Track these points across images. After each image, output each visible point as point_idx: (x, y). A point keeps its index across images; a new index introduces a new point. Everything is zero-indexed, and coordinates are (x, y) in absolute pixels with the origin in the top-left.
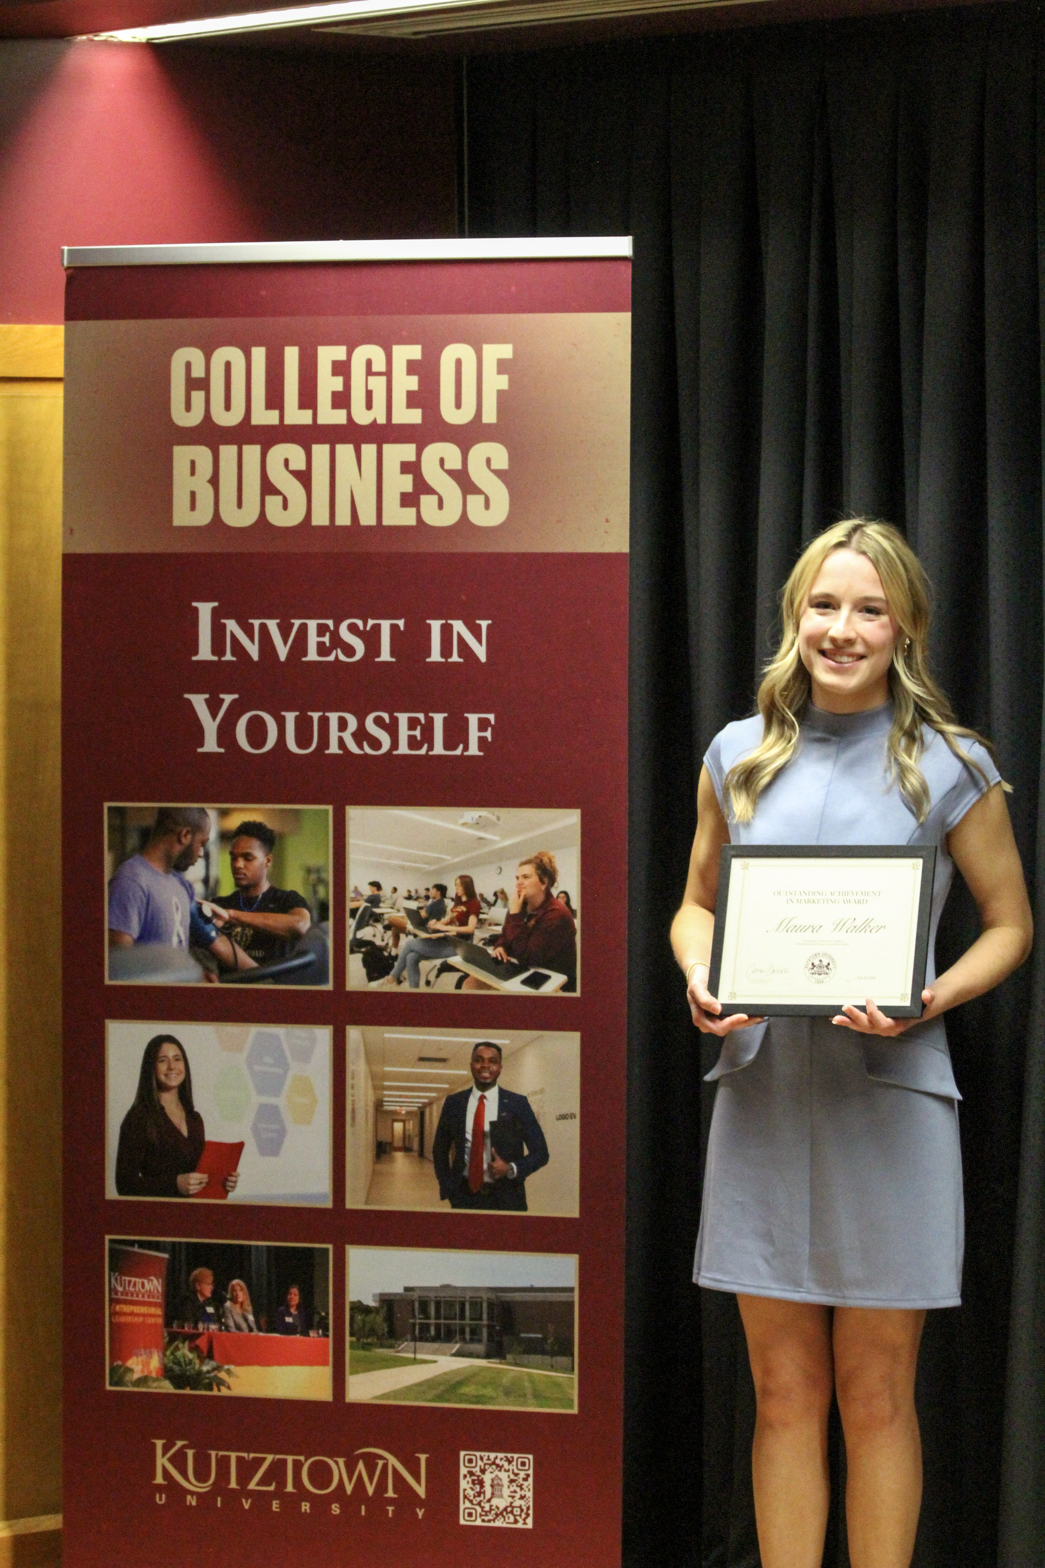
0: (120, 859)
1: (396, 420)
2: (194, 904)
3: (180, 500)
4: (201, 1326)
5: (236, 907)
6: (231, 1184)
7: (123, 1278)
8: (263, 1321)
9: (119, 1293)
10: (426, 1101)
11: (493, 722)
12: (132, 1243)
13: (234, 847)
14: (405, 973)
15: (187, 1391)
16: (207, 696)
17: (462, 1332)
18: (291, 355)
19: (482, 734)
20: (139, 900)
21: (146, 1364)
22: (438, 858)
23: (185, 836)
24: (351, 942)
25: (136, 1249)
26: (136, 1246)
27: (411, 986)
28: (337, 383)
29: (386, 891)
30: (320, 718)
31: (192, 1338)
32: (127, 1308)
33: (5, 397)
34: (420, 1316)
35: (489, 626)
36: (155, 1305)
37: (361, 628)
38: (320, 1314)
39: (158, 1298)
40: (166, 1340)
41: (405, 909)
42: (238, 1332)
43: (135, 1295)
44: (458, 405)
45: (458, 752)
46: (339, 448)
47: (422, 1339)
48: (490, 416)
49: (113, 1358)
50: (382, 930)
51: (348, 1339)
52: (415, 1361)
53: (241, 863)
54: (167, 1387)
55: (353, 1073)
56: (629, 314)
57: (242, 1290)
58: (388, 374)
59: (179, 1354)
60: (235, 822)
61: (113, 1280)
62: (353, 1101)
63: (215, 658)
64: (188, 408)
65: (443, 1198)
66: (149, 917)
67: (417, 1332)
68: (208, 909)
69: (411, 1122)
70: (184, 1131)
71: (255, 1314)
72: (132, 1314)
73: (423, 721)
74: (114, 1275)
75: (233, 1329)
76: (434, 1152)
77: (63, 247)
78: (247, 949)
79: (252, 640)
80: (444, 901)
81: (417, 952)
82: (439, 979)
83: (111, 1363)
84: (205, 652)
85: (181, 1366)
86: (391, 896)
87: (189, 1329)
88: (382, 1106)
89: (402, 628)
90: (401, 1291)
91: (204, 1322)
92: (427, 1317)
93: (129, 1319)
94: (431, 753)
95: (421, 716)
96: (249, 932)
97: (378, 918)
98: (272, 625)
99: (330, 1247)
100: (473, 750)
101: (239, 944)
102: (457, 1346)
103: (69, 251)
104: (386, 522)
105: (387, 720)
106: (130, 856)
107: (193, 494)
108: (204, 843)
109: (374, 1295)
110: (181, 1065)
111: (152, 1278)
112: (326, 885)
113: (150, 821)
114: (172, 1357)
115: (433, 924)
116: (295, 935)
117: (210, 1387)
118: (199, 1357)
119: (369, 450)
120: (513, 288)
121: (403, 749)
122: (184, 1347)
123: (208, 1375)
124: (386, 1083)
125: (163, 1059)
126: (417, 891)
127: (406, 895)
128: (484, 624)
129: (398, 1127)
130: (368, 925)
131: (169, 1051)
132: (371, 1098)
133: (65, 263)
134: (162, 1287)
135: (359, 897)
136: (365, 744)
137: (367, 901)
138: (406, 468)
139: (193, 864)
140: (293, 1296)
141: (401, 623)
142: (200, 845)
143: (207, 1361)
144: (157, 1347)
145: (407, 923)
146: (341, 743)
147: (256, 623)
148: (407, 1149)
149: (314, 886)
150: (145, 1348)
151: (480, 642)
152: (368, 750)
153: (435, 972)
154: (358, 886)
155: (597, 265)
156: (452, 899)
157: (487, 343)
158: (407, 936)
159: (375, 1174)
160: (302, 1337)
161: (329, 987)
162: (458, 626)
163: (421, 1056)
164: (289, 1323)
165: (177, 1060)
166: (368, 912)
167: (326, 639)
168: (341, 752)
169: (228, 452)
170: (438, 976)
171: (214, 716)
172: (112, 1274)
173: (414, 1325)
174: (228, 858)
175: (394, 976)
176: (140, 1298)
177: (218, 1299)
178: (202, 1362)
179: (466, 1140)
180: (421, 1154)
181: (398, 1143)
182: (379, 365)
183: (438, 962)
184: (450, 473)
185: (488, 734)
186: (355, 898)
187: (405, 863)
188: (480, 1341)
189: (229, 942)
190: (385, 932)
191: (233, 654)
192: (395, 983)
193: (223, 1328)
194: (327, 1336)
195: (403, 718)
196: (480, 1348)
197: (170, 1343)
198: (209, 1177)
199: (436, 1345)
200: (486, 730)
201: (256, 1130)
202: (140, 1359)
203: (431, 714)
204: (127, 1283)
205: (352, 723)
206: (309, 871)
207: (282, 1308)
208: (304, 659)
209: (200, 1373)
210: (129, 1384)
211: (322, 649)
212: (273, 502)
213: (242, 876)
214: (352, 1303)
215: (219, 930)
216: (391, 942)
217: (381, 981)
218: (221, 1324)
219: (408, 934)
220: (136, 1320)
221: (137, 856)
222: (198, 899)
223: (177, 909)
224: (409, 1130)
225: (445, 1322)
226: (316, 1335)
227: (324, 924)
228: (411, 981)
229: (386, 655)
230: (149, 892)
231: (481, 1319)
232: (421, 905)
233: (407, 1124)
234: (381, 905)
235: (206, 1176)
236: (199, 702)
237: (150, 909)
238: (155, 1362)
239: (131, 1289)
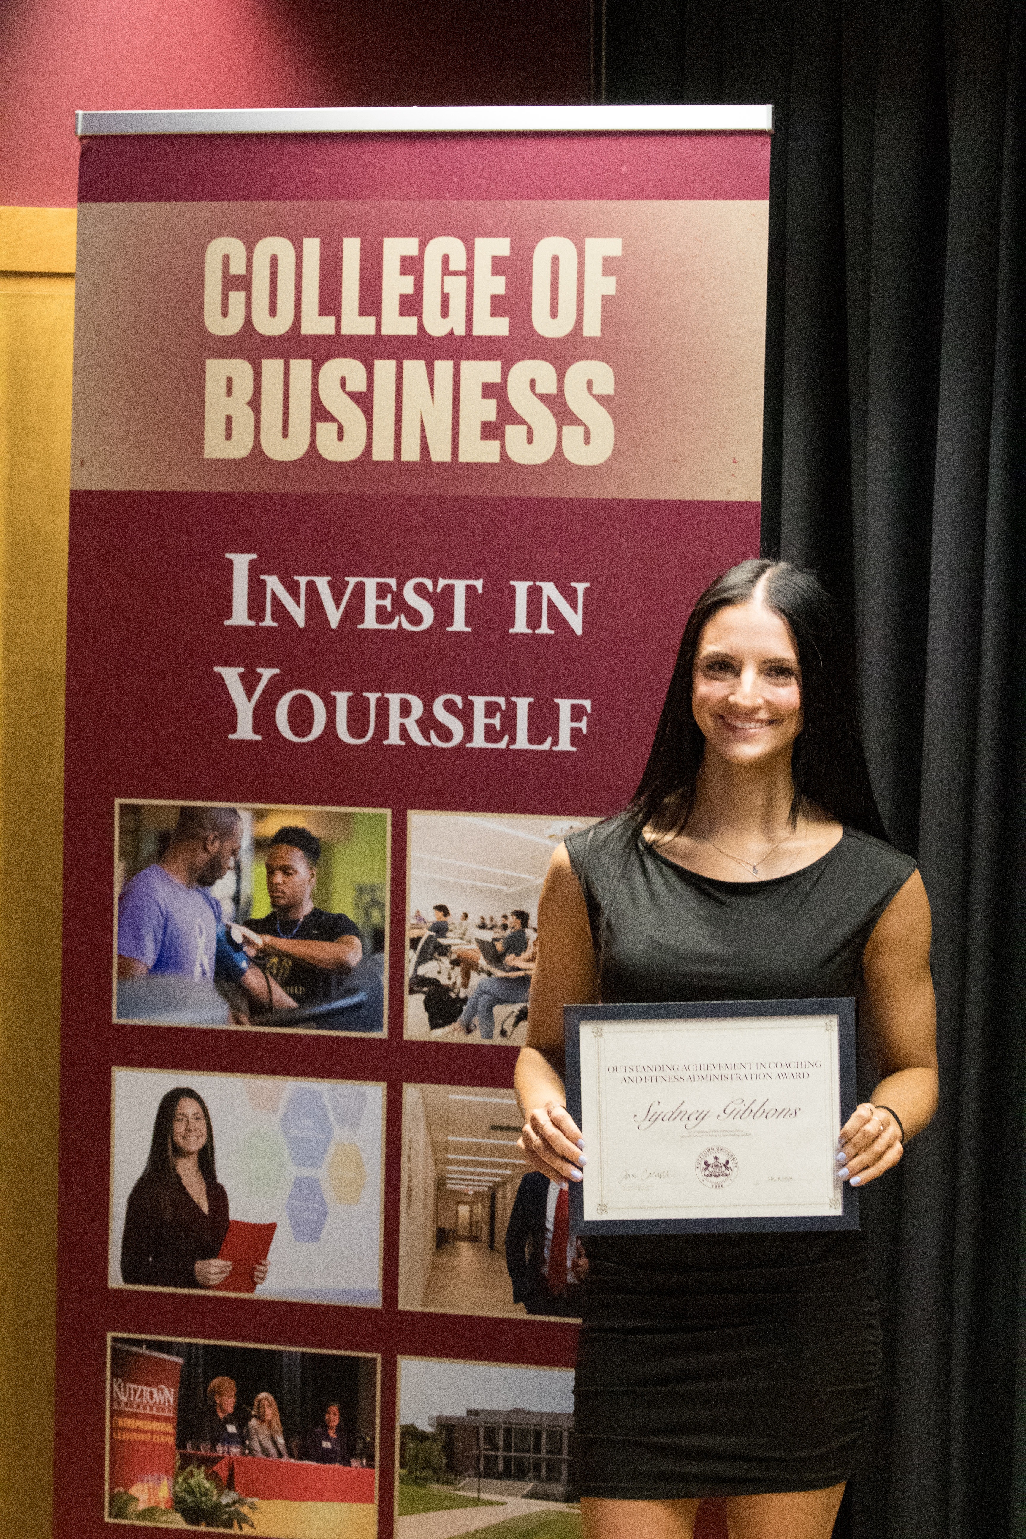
0: (133, 871)
1: (476, 332)
2: (221, 926)
3: (213, 426)
4: (220, 1448)
5: (273, 932)
6: (259, 1274)
7: (128, 1385)
8: (295, 1444)
9: (123, 1405)
10: (498, 1179)
11: (589, 710)
12: (138, 1343)
13: (270, 857)
14: (476, 1020)
15: (203, 1528)
16: (241, 670)
17: (537, 1468)
18: (352, 247)
19: (576, 725)
20: (155, 922)
21: (153, 1493)
22: (519, 878)
23: (212, 843)
24: (410, 979)
25: (144, 1350)
26: (144, 1347)
27: (483, 1037)
28: (407, 285)
29: (455, 917)
30: (378, 701)
31: (209, 1462)
32: (131, 1423)
33: (6, 295)
34: (487, 1447)
35: (586, 590)
36: (165, 1420)
37: (431, 589)
38: (364, 1439)
39: (169, 1412)
40: (178, 1464)
41: (477, 940)
42: (265, 1457)
43: (141, 1407)
44: (554, 314)
45: (546, 746)
46: (407, 364)
47: (487, 1475)
48: (592, 328)
49: (113, 1485)
50: (449, 966)
51: (397, 1470)
52: (478, 1502)
53: (279, 878)
54: (178, 1522)
55: (410, 1141)
56: (767, 203)
57: (270, 1406)
58: (469, 273)
59: (192, 1481)
60: (272, 827)
61: (115, 1387)
62: (409, 1176)
63: (253, 623)
64: (225, 313)
65: (516, 1301)
66: (167, 940)
67: (482, 1466)
68: (238, 933)
69: (480, 1205)
70: (205, 1208)
71: (286, 1437)
72: (138, 1430)
73: (504, 708)
74: (117, 1381)
75: (259, 1454)
76: (506, 1243)
77: (76, 112)
78: (285, 984)
79: (298, 602)
80: (524, 933)
81: (490, 994)
82: (517, 1029)
83: (111, 1489)
84: (240, 616)
85: (196, 1497)
86: (461, 924)
87: (206, 1451)
88: (445, 1184)
89: (480, 591)
90: (463, 1414)
91: (223, 1443)
92: (495, 1448)
93: (134, 1437)
94: (512, 747)
95: (501, 701)
96: (288, 964)
97: (443, 951)
98: (322, 583)
99: (378, 1356)
100: (565, 744)
101: (275, 977)
102: (532, 1485)
103: (85, 116)
104: (463, 458)
105: (460, 705)
106: (146, 865)
107: (229, 419)
108: (234, 853)
109: (431, 1418)
110: (202, 1126)
111: (162, 1386)
112: (382, 907)
113: (170, 823)
114: (184, 1485)
115: (511, 960)
116: (343, 969)
117: (229, 1524)
118: (217, 1486)
119: (444, 368)
120: (624, 169)
121: (479, 741)
122: (199, 1474)
123: (227, 1509)
124: (450, 1156)
125: (180, 1117)
126: (492, 919)
127: (479, 922)
128: (581, 587)
129: (464, 1210)
130: (431, 959)
131: (188, 1107)
132: (432, 1175)
133: (80, 132)
134: (175, 1396)
135: (422, 924)
136: (432, 733)
137: (432, 929)
138: (489, 390)
139: (221, 878)
140: (332, 1415)
141: (479, 584)
142: (228, 854)
143: (226, 1491)
144: (167, 1474)
145: (479, 959)
146: (404, 732)
147: (303, 580)
148: (473, 1239)
149: (367, 909)
150: (153, 1475)
151: (575, 609)
152: (435, 741)
153: (512, 1020)
154: (420, 909)
155: (728, 140)
156: (535, 930)
157: (590, 236)
158: (479, 974)
159: (434, 1268)
160: (342, 1467)
161: (383, 1034)
162: (549, 589)
163: (495, 1124)
164: (327, 1449)
165: (197, 1119)
166: (433, 944)
167: (388, 602)
168: (403, 743)
169: (272, 368)
170: (516, 1024)
171: (250, 695)
172: (115, 1380)
173: (478, 1456)
174: (264, 871)
175: (462, 1023)
176: (148, 1412)
177: (241, 1416)
178: (220, 1493)
179: (547, 1229)
180: (491, 1246)
181: (463, 1230)
182: (458, 263)
183: (516, 1008)
184: (543, 398)
185: (583, 725)
186: (417, 925)
187: (479, 884)
188: (558, 1480)
189: (261, 974)
190: (453, 968)
191: (274, 619)
192: (463, 1032)
193: (247, 1451)
194: (373, 1467)
195: (479, 703)
196: (558, 1488)
197: (183, 1467)
198: (233, 1264)
199: (504, 1483)
200: (580, 720)
201: (291, 1210)
202: (146, 1486)
203: (513, 699)
204: (132, 1392)
205: (417, 706)
206: (361, 890)
207: (319, 1430)
208: (359, 627)
209: (217, 1506)
210: (133, 1517)
211: (383, 615)
212: (326, 430)
213: (280, 894)
214: (402, 1427)
215: (250, 960)
216: (459, 981)
217: (446, 1029)
218: (245, 1446)
219: (480, 971)
220: (142, 1437)
221: (154, 866)
222: (226, 920)
223: (201, 933)
224: (477, 1216)
225: (516, 1454)
226: (359, 1465)
227: (377, 957)
228: (481, 1030)
229: (459, 624)
230: (167, 912)
231: (559, 1452)
232: (497, 936)
233: (474, 1206)
234: (448, 934)
235: (230, 1263)
236: (231, 676)
237: (168, 932)
238: (164, 1491)
239: (138, 1399)
